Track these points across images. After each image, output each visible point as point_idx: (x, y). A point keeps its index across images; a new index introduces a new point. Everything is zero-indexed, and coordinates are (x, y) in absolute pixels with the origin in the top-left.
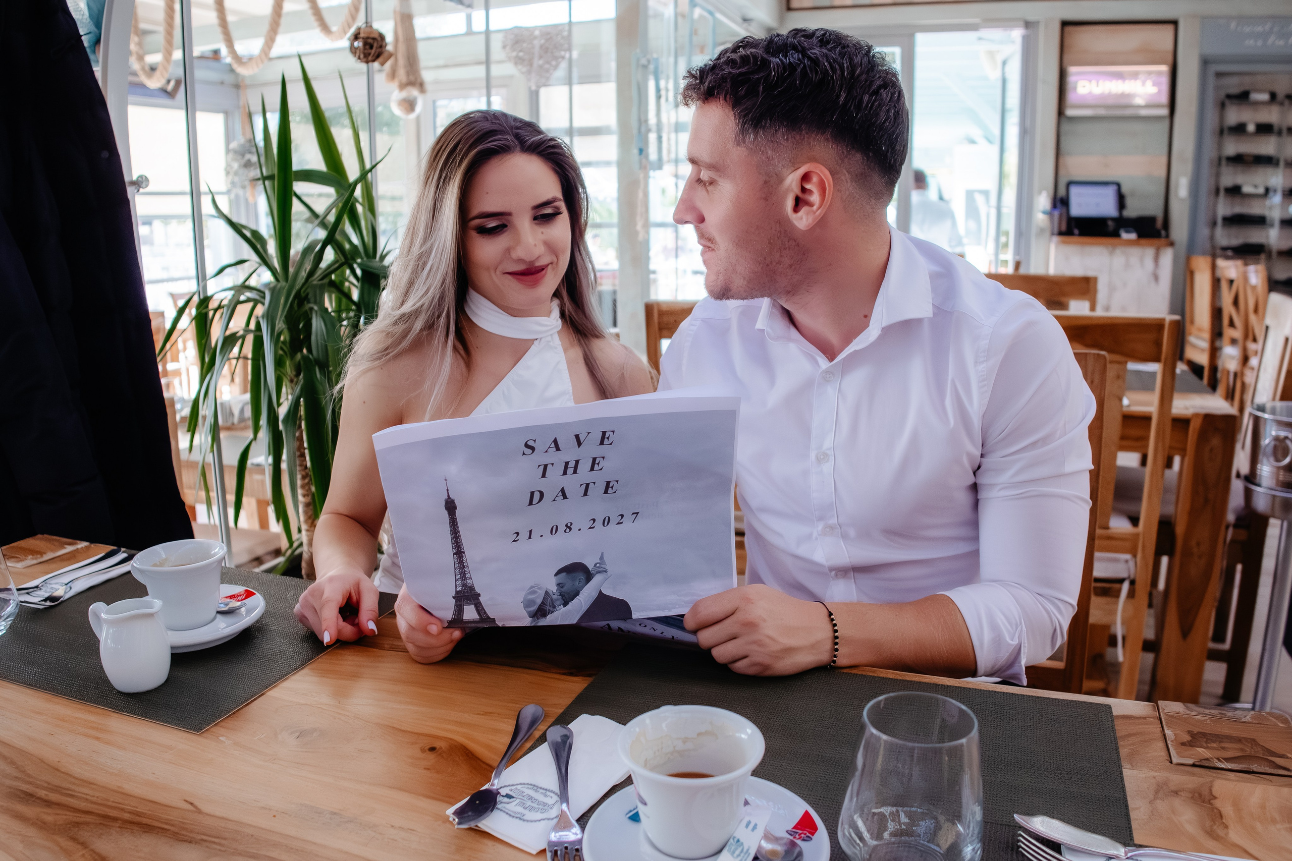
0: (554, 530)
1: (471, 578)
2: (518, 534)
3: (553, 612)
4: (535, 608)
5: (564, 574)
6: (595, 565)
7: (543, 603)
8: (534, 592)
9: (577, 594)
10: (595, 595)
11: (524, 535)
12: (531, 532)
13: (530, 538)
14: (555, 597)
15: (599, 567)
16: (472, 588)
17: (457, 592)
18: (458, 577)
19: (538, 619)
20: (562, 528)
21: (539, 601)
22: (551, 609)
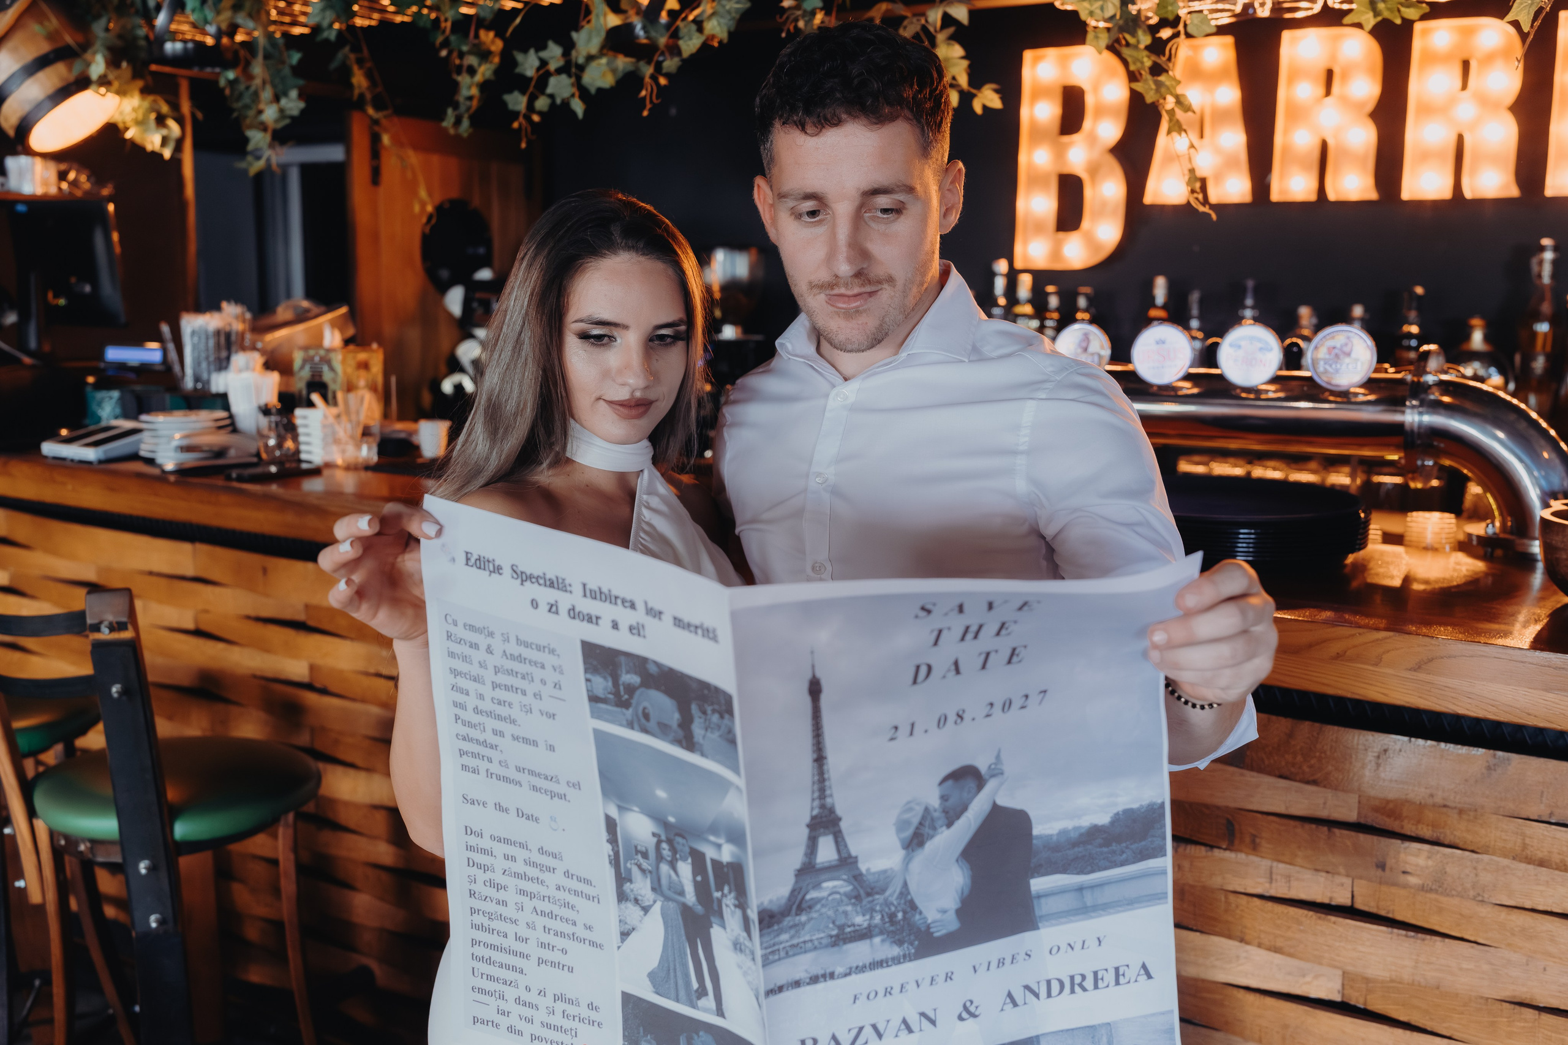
0: (942, 721)
1: (831, 796)
2: (896, 728)
3: (932, 837)
4: (909, 832)
5: (950, 783)
6: (990, 767)
7: (921, 824)
8: (911, 809)
9: (965, 808)
10: (987, 808)
11: (904, 730)
12: (913, 725)
13: (911, 734)
14: (936, 815)
15: (994, 769)
16: (832, 811)
17: (813, 818)
18: (816, 794)
19: (913, 851)
20: (952, 718)
21: (915, 821)
22: (931, 832)
